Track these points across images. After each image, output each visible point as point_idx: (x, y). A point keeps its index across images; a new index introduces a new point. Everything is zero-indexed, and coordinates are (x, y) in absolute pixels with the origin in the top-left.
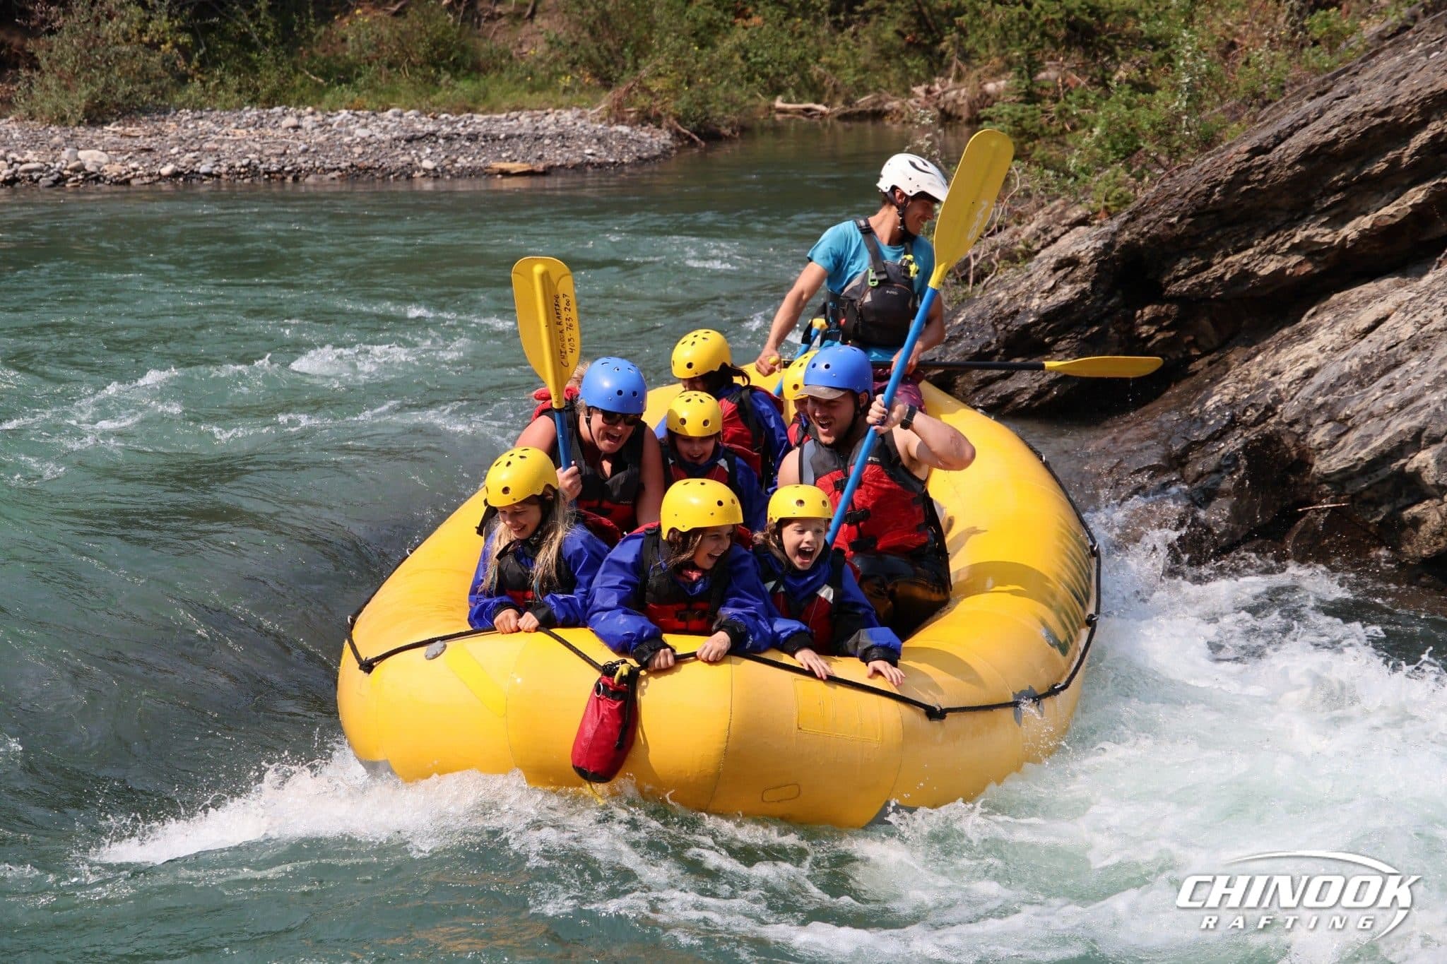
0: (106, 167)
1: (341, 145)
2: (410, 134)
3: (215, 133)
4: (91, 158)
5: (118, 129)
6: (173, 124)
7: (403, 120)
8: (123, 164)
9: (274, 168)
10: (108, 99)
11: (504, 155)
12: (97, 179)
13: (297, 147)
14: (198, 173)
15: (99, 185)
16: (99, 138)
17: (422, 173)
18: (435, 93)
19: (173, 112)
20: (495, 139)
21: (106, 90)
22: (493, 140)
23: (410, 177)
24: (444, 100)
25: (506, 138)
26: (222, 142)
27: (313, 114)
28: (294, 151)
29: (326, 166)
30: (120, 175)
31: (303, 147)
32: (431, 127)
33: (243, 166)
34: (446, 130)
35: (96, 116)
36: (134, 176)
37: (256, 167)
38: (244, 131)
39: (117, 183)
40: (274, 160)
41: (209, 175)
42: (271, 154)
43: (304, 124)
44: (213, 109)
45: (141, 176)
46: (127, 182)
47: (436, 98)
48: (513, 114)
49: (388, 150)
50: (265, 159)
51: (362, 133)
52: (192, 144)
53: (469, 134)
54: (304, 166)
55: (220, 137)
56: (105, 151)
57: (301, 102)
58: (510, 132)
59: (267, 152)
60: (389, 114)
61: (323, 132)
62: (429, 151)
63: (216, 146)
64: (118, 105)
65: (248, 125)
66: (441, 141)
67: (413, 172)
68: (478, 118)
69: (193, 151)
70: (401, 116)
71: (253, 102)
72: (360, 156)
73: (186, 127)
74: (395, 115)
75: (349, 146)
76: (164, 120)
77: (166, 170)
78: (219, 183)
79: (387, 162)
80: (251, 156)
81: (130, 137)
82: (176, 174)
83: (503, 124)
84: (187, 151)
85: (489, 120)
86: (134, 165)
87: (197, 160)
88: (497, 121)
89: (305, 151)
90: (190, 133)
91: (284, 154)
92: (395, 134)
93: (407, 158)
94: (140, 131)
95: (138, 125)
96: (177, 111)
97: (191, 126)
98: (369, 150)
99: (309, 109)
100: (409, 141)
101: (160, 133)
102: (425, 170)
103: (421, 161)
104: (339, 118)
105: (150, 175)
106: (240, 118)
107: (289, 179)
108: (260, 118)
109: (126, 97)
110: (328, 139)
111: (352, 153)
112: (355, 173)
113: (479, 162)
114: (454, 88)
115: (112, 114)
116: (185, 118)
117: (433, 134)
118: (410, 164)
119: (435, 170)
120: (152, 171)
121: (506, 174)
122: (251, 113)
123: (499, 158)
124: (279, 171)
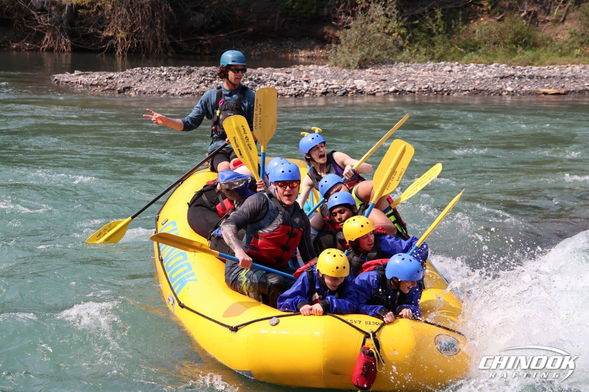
0: (366, 87)
1: (470, 79)
2: (502, 75)
3: (414, 73)
4: (359, 83)
5: (372, 71)
6: (396, 69)
7: (499, 69)
8: (373, 86)
9: (439, 89)
10: (369, 58)
11: (546, 85)
12: (361, 93)
13: (450, 80)
14: (405, 91)
15: (362, 95)
16: (363, 75)
17: (507, 93)
18: (514, 56)
19: (396, 63)
20: (542, 78)
21: (368, 54)
22: (541, 79)
23: (500, 95)
24: (518, 60)
25: (547, 78)
26: (417, 77)
27: (458, 65)
28: (449, 82)
29: (463, 89)
30: (371, 91)
31: (452, 80)
32: (512, 72)
33: (425, 88)
34: (519, 73)
35: (363, 65)
36: (377, 92)
37: (431, 89)
38: (427, 73)
39: (370, 94)
40: (439, 86)
41: (410, 92)
42: (438, 83)
43: (454, 69)
44: (414, 63)
45: (380, 92)
46: (374, 94)
47: (514, 59)
48: (551, 67)
49: (491, 82)
50: (435, 85)
51: (480, 74)
52: (404, 78)
53: (530, 75)
54: (452, 88)
55: (416, 75)
56: (366, 80)
57: (453, 60)
58: (549, 75)
59: (436, 82)
60: (493, 66)
61: (462, 73)
62: (510, 83)
63: (414, 79)
64: (373, 60)
65: (428, 70)
66: (516, 78)
67: (502, 92)
68: (534, 68)
69: (404, 81)
70: (498, 67)
71: (431, 59)
72: (478, 84)
73: (401, 70)
74: (496, 66)
75: (473, 80)
76: (392, 67)
77: (392, 89)
78: (414, 95)
79: (490, 88)
80: (429, 84)
81: (377, 74)
82: (396, 91)
83: (546, 71)
84: (401, 81)
85: (539, 69)
86: (378, 87)
87: (405, 85)
88: (543, 70)
89: (454, 82)
90: (403, 73)
91: (444, 83)
92: (495, 75)
93: (500, 86)
94: (381, 72)
95: (381, 69)
96: (398, 63)
97: (403, 70)
98: (483, 82)
99: (457, 63)
100: (501, 78)
101: (390, 73)
102: (508, 91)
103: (506, 87)
104: (469, 68)
105: (384, 91)
106: (425, 66)
107: (446, 94)
108: (434, 67)
109: (376, 57)
110: (464, 77)
111: (475, 83)
112: (476, 92)
113: (534, 88)
114: (524, 54)
115: (370, 64)
116: (401, 66)
117: (513, 75)
118: (501, 89)
119: (512, 92)
120: (385, 89)
121: (546, 94)
122: (430, 64)
123: (543, 87)
124: (441, 91)
